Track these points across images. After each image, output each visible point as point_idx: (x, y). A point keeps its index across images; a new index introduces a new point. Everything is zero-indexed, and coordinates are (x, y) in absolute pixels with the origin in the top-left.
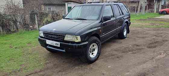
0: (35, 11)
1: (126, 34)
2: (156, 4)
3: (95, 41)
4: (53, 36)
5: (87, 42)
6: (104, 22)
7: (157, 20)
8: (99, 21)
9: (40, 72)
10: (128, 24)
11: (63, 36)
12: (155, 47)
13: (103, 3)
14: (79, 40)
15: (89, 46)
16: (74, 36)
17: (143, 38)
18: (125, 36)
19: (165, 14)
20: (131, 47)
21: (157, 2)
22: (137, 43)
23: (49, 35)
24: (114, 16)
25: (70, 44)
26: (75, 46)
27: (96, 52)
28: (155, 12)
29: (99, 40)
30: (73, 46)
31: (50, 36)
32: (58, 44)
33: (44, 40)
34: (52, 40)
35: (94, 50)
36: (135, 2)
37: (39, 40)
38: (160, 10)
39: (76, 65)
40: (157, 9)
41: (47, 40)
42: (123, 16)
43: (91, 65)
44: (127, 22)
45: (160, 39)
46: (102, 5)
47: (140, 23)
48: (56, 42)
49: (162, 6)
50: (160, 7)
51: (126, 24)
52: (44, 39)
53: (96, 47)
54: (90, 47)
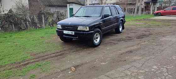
0: (42, 11)
1: (122, 30)
2: (152, 6)
3: (98, 32)
5: (93, 32)
6: (104, 19)
7: (150, 20)
8: (100, 18)
10: (123, 22)
11: (77, 27)
12: (142, 38)
14: (88, 29)
15: (94, 35)
16: (85, 27)
17: (135, 32)
18: (121, 32)
19: (159, 16)
20: (124, 38)
21: (153, 4)
22: (129, 36)
23: (65, 27)
24: (111, 15)
25: (82, 32)
26: (85, 33)
27: (98, 40)
28: (151, 14)
29: (101, 31)
32: (73, 33)
33: (61, 31)
34: (68, 30)
35: (97, 38)
36: (133, 4)
37: (57, 31)
38: (156, 11)
40: (153, 11)
41: (64, 31)
42: (119, 15)
43: (96, 48)
44: (122, 20)
45: (147, 33)
46: (103, 6)
47: (135, 23)
48: (71, 32)
50: (156, 9)
51: (121, 21)
53: (99, 36)
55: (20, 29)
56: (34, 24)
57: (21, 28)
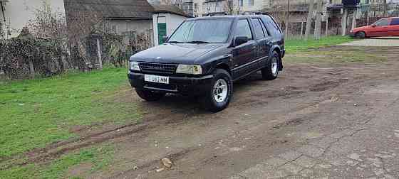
0: (97, 32)
1: (277, 72)
2: (346, 16)
3: (222, 76)
4: (156, 68)
5: (211, 76)
6: (237, 47)
7: (341, 49)
8: (228, 45)
9: (136, 124)
10: (280, 53)
11: (174, 66)
12: (324, 89)
13: (231, 14)
14: (200, 71)
15: (214, 84)
16: (193, 66)
17: (307, 77)
18: (275, 75)
19: (362, 38)
20: (282, 90)
21: (346, 13)
24: (253, 39)
25: (186, 78)
26: (194, 80)
27: (224, 95)
28: (343, 35)
29: (229, 76)
30: (190, 80)
31: (151, 68)
32: (165, 80)
33: (140, 76)
34: (155, 74)
35: (221, 91)
36: (302, 12)
37: (130, 77)
38: (354, 29)
39: (192, 115)
42: (270, 37)
43: (218, 114)
44: (277, 49)
45: (335, 78)
46: (234, 19)
47: (307, 55)
48: (162, 77)
49: (357, 20)
50: (354, 23)
51: (275, 52)
52: (139, 74)
53: (224, 87)
54: (215, 87)
55: (47, 73)
56: (77, 60)
57: (48, 71)
